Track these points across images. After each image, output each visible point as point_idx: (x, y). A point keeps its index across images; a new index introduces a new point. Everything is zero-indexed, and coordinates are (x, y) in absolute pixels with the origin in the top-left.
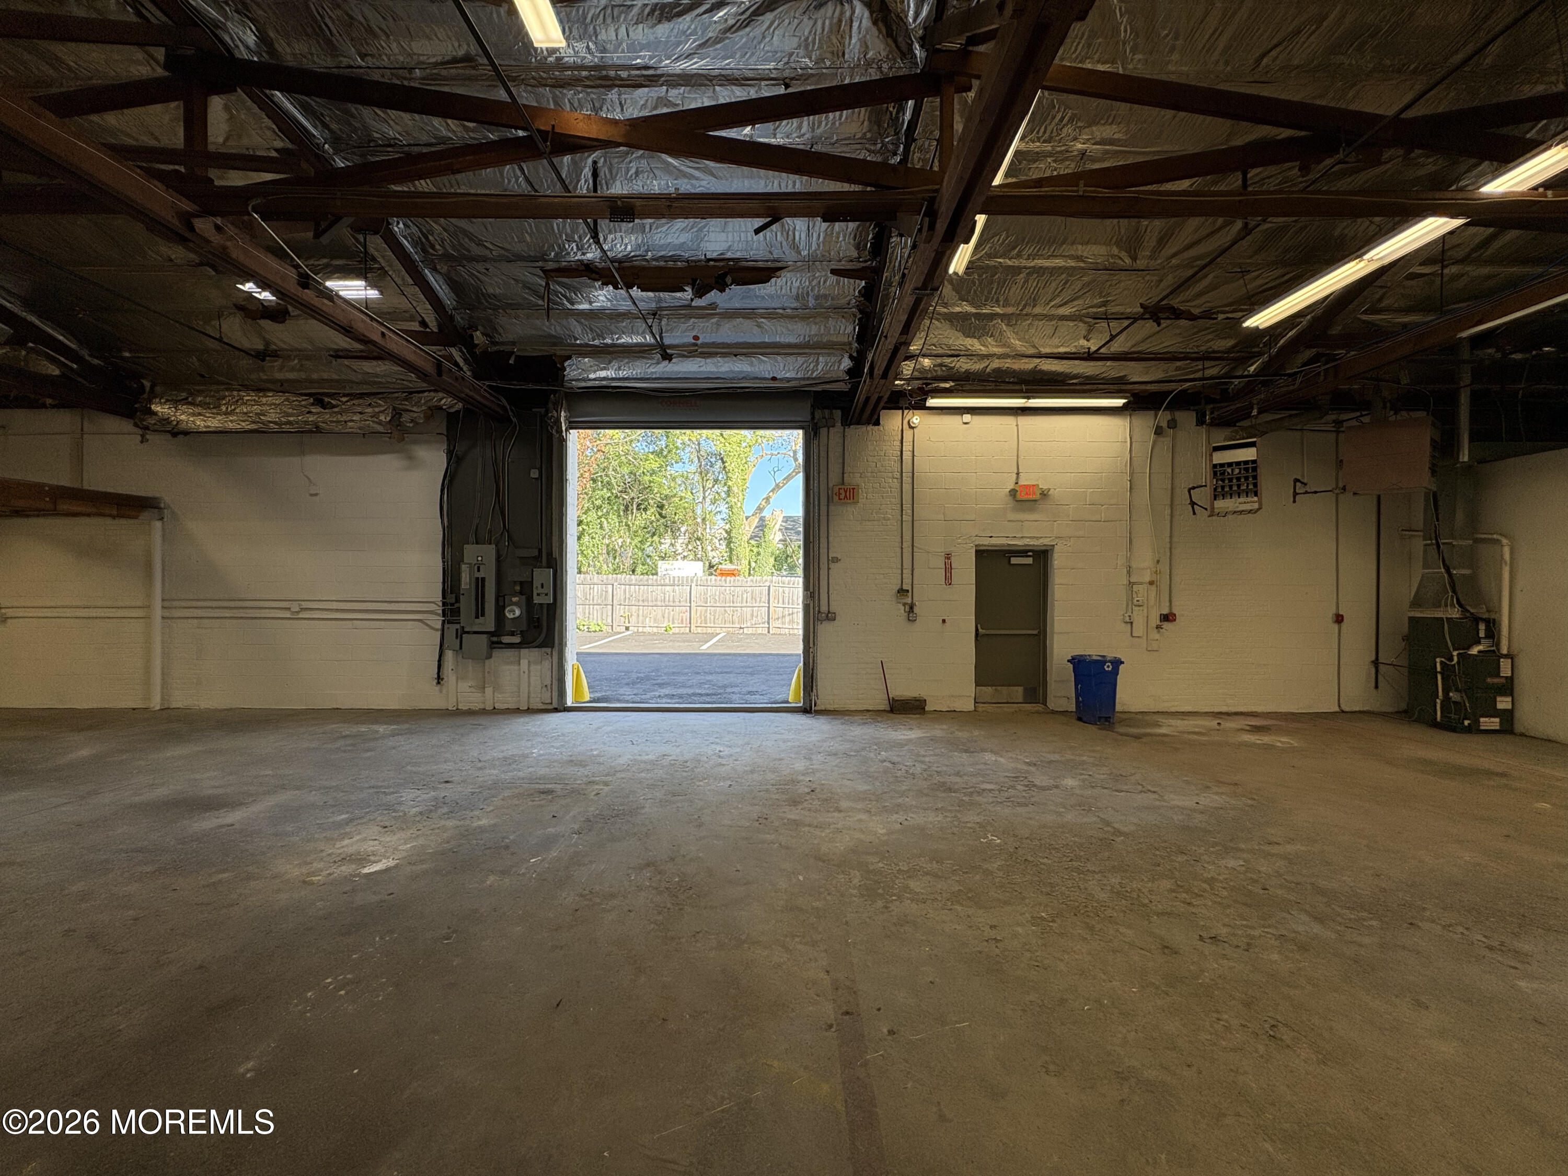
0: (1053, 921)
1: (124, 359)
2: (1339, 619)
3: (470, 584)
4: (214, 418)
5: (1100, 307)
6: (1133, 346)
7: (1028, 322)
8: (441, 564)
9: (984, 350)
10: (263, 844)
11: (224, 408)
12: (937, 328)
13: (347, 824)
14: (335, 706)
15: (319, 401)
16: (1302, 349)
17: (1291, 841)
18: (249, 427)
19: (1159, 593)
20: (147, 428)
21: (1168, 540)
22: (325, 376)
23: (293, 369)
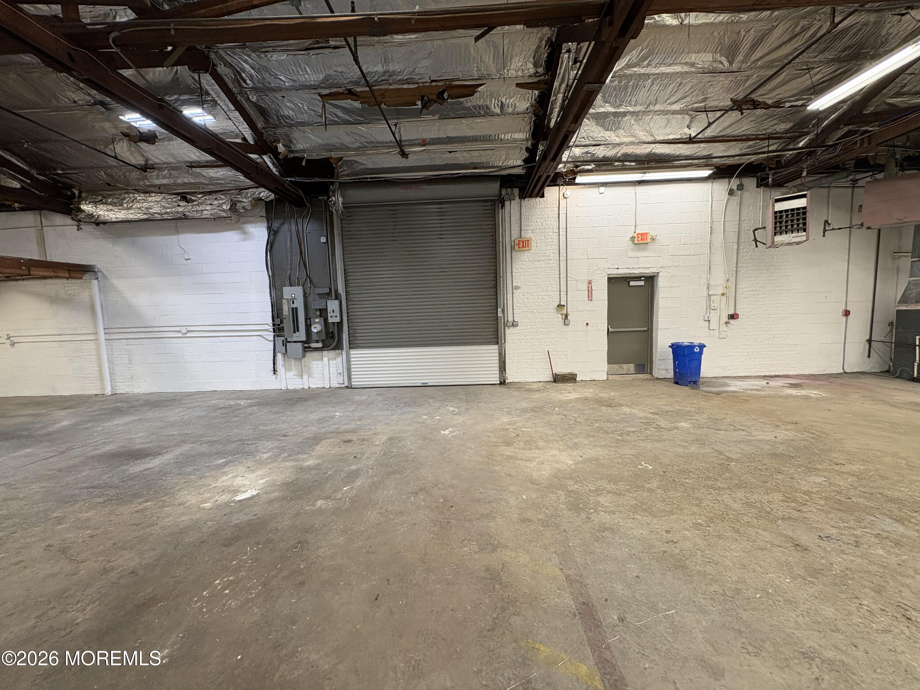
0: (709, 526)
1: (58, 175)
2: (847, 313)
3: (289, 313)
4: (120, 212)
5: (700, 103)
6: (721, 131)
7: (650, 117)
8: (270, 300)
9: (618, 140)
10: (173, 481)
11: (125, 205)
12: (587, 125)
13: (224, 466)
14: (214, 389)
15: (184, 197)
16: (842, 126)
17: (850, 462)
18: (142, 217)
19: (728, 300)
20: (80, 221)
21: (735, 265)
22: (186, 180)
23: (164, 177)
